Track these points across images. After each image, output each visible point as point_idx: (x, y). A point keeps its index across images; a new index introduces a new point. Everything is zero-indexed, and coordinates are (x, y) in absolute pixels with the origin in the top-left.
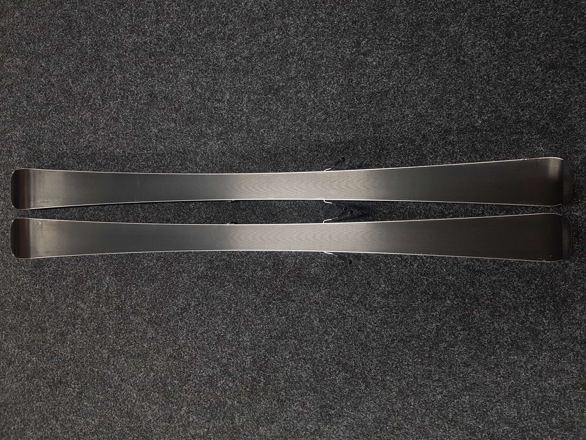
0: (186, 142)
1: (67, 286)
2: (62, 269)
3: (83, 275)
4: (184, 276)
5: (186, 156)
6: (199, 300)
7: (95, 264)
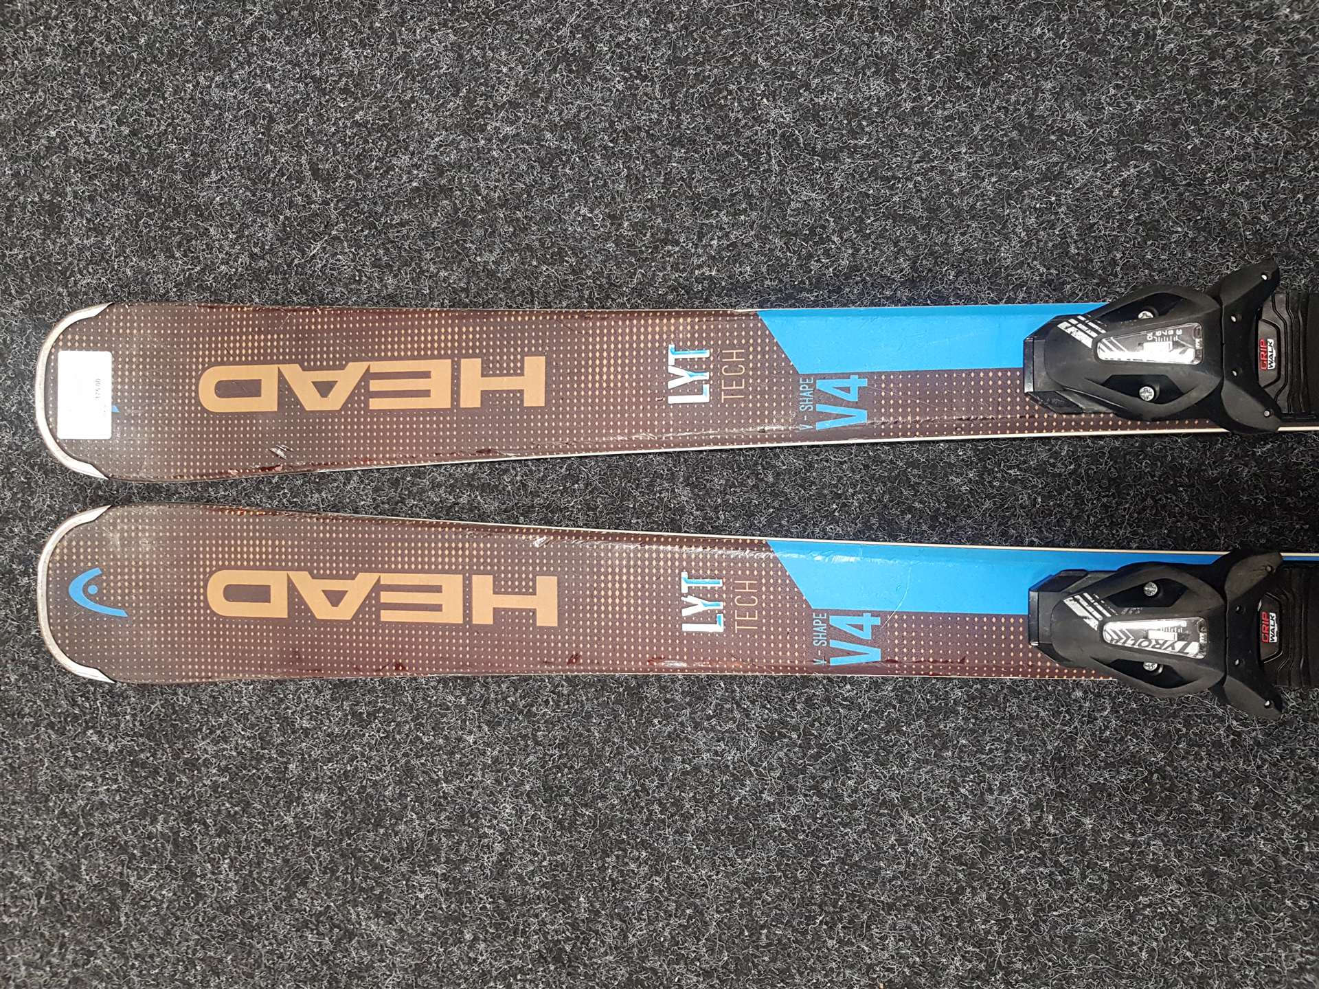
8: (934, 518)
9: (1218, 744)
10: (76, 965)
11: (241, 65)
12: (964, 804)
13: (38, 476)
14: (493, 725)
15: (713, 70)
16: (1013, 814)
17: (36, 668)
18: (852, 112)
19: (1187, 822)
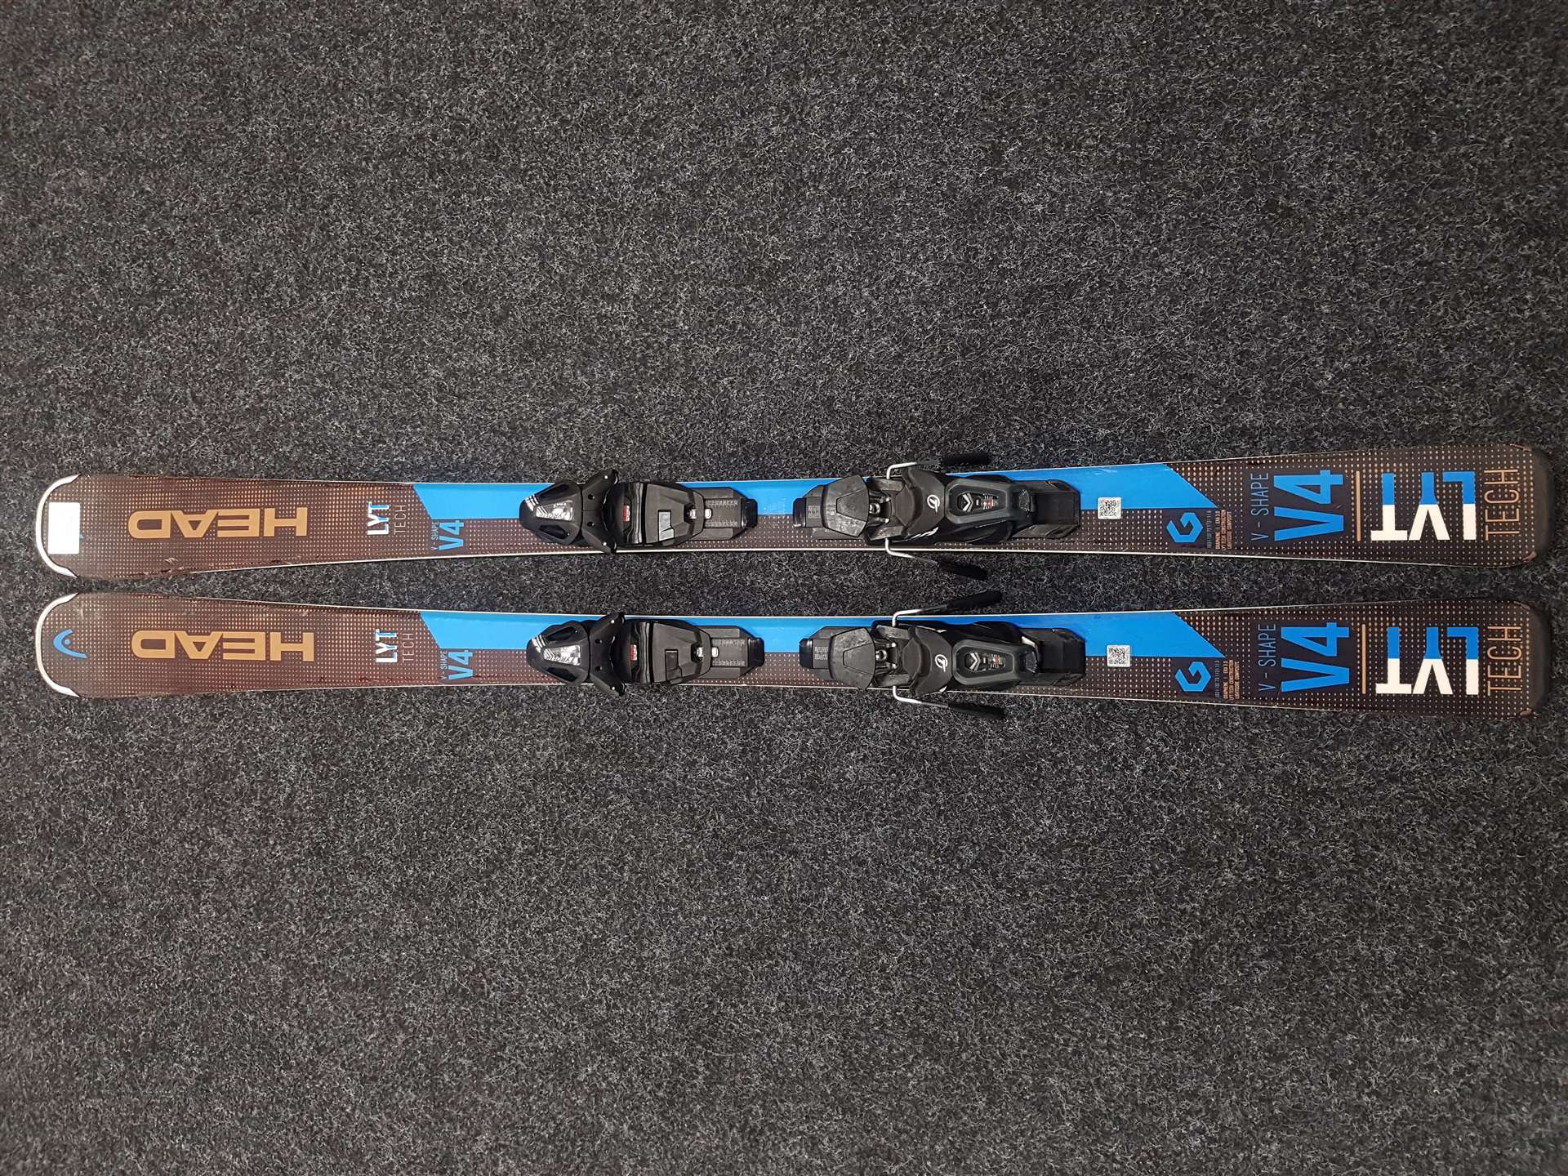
8: (513, 599)
9: (648, 721)
10: (57, 868)
11: (154, 334)
12: (525, 757)
13: (40, 575)
14: (285, 720)
15: (402, 347)
16: (549, 761)
17: (37, 690)
18: (473, 372)
19: (632, 762)
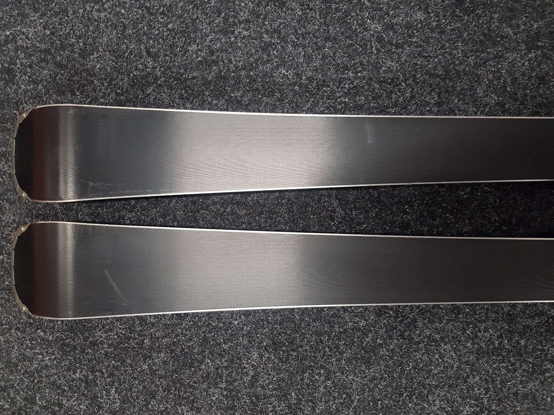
0: (451, 54)
1: (153, 372)
2: (140, 335)
3: (194, 349)
4: (445, 350)
5: (451, 84)
6: (482, 403)
7: (224, 323)
